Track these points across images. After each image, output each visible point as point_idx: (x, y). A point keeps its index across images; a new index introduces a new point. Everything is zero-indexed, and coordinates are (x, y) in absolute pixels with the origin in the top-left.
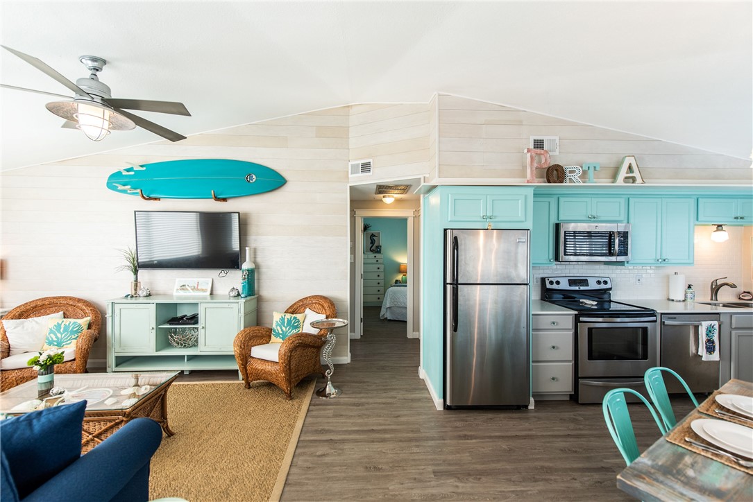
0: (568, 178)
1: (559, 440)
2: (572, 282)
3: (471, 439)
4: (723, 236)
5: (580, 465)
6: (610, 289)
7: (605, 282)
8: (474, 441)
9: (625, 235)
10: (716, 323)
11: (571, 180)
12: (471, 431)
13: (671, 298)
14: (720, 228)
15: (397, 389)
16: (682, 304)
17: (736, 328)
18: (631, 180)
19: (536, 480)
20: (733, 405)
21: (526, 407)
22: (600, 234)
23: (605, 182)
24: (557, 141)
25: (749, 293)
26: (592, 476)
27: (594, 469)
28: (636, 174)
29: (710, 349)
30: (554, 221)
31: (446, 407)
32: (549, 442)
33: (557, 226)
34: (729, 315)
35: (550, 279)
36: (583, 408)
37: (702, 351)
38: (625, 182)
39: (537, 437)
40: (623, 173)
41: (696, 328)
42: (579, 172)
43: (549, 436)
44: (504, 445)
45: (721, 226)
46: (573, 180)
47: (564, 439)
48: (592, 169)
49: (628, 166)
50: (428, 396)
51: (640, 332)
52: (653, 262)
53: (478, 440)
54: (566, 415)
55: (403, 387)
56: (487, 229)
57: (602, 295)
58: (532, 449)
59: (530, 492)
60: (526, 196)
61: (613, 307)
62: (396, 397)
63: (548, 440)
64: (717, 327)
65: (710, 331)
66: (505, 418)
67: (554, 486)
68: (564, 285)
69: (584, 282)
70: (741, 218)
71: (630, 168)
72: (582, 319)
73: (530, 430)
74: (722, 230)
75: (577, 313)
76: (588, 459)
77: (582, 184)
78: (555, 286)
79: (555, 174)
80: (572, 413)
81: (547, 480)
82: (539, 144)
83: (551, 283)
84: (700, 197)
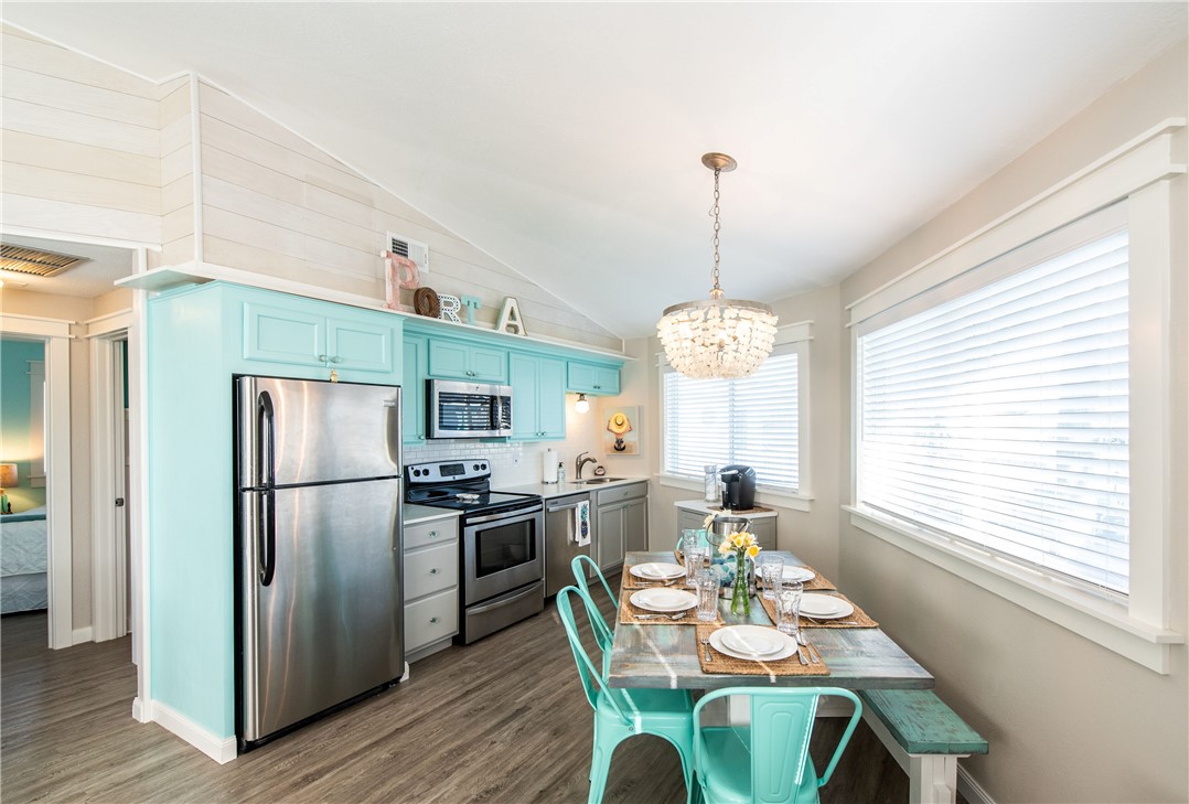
0: (442, 313)
1: (458, 705)
2: (444, 470)
3: (321, 776)
4: (584, 407)
5: (494, 722)
6: (489, 476)
7: (484, 467)
8: (328, 776)
9: (506, 401)
10: (587, 503)
11: (447, 317)
12: (314, 763)
13: (546, 480)
14: (582, 397)
15: (75, 775)
16: (555, 486)
17: (602, 505)
18: (513, 330)
19: (448, 775)
20: (643, 573)
21: (396, 681)
22: (480, 399)
23: (486, 327)
24: (426, 251)
25: (602, 467)
26: (510, 727)
27: (509, 718)
28: (518, 322)
29: (584, 533)
30: (423, 376)
31: (244, 748)
32: (446, 715)
33: (429, 384)
34: (595, 492)
35: (416, 468)
36: (472, 649)
37: (579, 537)
38: (508, 331)
39: (427, 715)
40: (505, 320)
41: (573, 510)
42: (457, 307)
43: (443, 705)
44: (383, 754)
45: (582, 395)
46: (450, 314)
47: (464, 700)
48: (472, 305)
49: (509, 309)
50: (183, 749)
51: (528, 525)
52: (532, 436)
53: (335, 771)
54: (454, 668)
55: (94, 762)
56: (330, 381)
57: (480, 484)
58: (427, 736)
59: (446, 796)
60: (392, 330)
61: (493, 499)
62: (84, 794)
63: (444, 712)
64: (587, 507)
65: (583, 513)
66: (369, 713)
67: (474, 766)
68: (435, 476)
69: (459, 469)
70: (598, 387)
71: (512, 313)
72: (469, 521)
73: (414, 711)
74: (584, 399)
75: (462, 512)
76: (499, 709)
77: (460, 324)
78: (422, 479)
79: (425, 302)
80: (461, 662)
81: (461, 765)
82: (400, 248)
83: (417, 473)
84: (569, 361)
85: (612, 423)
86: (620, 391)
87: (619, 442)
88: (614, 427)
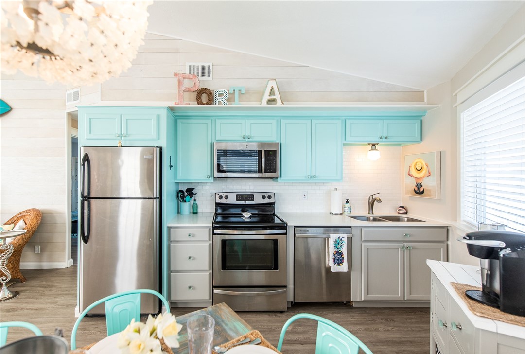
0: (217, 101)
2: (240, 197)
6: (273, 203)
7: (270, 197)
9: (272, 154)
10: (344, 236)
11: (219, 103)
14: (374, 147)
23: (251, 104)
24: (211, 68)
25: (403, 207)
28: (277, 97)
29: (338, 261)
33: (212, 146)
34: (359, 228)
35: (220, 194)
37: (330, 262)
38: (268, 104)
40: (266, 97)
42: (226, 95)
45: (374, 145)
49: (270, 88)
52: (304, 178)
56: (118, 147)
64: (345, 240)
65: (338, 244)
68: (232, 200)
69: (251, 197)
70: (386, 138)
71: (272, 91)
72: (216, 231)
74: (375, 149)
77: (228, 106)
78: (224, 201)
82: (194, 70)
83: (221, 198)
84: (345, 119)
85: (413, 169)
86: (421, 139)
87: (419, 186)
88: (414, 172)
